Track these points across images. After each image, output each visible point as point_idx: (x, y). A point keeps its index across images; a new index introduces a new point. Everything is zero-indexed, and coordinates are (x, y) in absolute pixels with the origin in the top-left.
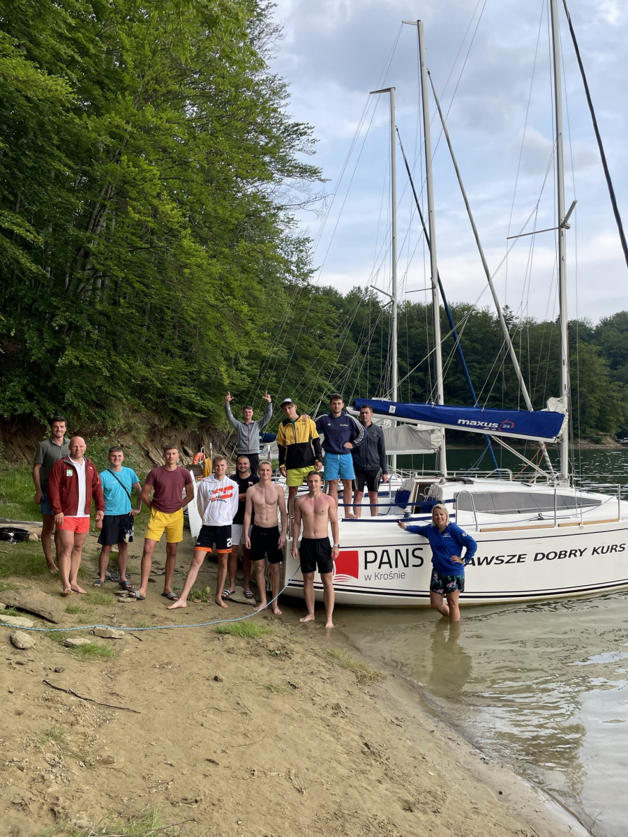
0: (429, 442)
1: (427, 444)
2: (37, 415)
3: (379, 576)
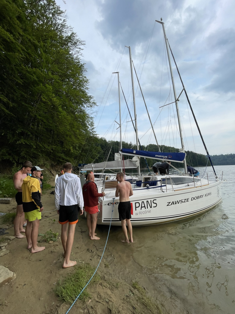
0: (136, 165)
1: (135, 165)
2: (11, 159)
3: (141, 213)
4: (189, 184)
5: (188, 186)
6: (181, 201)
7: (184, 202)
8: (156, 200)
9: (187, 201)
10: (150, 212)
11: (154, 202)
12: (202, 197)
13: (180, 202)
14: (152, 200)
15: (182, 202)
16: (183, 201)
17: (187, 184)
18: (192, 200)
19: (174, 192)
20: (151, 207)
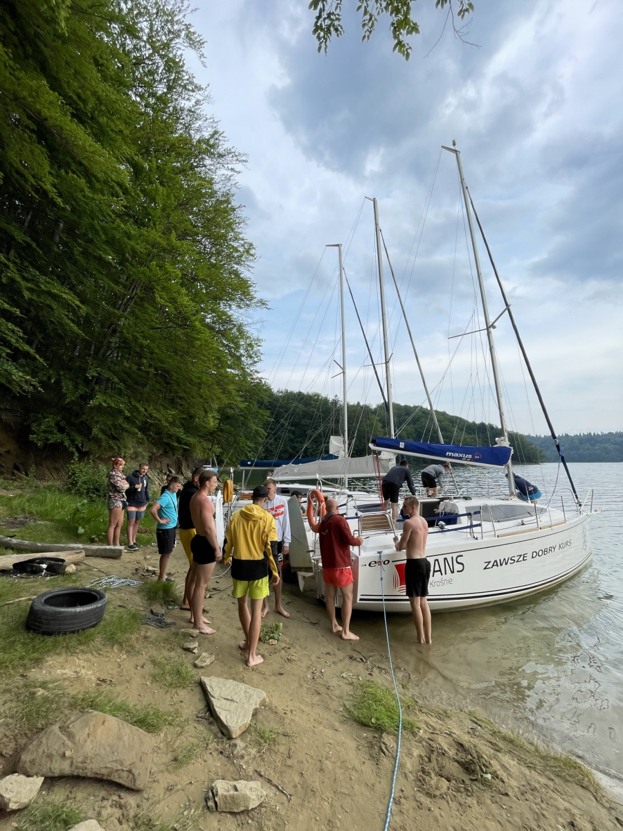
4: (525, 520)
5: (523, 524)
6: (511, 559)
7: (517, 561)
8: (461, 556)
9: (524, 560)
10: (450, 581)
11: (459, 560)
12: (553, 550)
13: (510, 561)
14: (455, 556)
15: (514, 560)
16: (516, 559)
17: (520, 521)
18: (533, 557)
19: (496, 538)
20: (453, 572)
